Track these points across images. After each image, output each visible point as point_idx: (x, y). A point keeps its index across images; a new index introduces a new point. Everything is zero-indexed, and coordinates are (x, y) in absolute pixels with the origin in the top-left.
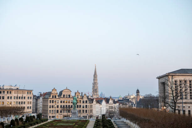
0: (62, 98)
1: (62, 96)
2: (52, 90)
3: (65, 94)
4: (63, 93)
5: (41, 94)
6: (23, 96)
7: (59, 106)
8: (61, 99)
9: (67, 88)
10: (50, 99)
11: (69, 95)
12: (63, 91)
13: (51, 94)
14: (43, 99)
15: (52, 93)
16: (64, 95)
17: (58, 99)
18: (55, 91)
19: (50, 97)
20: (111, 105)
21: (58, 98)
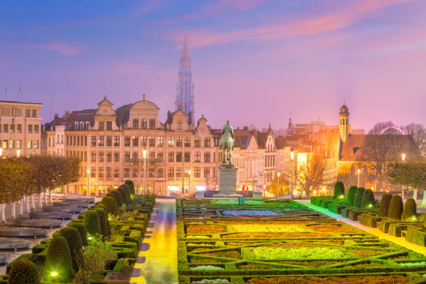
0: (130, 129)
1: (130, 124)
2: (99, 104)
3: (140, 118)
4: (133, 115)
5: (56, 117)
6: (16, 123)
7: (122, 156)
8: (127, 133)
9: (146, 99)
10: (93, 134)
11: (153, 122)
12: (134, 107)
13: (96, 118)
14: (65, 131)
15: (97, 113)
16: (136, 121)
17: (117, 134)
18: (108, 108)
19: (92, 125)
20: (271, 154)
21: (118, 128)
